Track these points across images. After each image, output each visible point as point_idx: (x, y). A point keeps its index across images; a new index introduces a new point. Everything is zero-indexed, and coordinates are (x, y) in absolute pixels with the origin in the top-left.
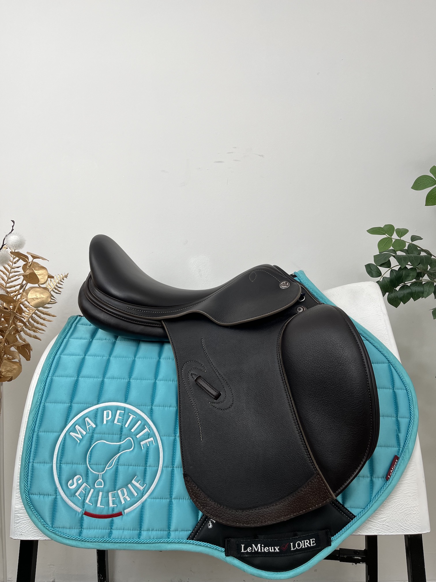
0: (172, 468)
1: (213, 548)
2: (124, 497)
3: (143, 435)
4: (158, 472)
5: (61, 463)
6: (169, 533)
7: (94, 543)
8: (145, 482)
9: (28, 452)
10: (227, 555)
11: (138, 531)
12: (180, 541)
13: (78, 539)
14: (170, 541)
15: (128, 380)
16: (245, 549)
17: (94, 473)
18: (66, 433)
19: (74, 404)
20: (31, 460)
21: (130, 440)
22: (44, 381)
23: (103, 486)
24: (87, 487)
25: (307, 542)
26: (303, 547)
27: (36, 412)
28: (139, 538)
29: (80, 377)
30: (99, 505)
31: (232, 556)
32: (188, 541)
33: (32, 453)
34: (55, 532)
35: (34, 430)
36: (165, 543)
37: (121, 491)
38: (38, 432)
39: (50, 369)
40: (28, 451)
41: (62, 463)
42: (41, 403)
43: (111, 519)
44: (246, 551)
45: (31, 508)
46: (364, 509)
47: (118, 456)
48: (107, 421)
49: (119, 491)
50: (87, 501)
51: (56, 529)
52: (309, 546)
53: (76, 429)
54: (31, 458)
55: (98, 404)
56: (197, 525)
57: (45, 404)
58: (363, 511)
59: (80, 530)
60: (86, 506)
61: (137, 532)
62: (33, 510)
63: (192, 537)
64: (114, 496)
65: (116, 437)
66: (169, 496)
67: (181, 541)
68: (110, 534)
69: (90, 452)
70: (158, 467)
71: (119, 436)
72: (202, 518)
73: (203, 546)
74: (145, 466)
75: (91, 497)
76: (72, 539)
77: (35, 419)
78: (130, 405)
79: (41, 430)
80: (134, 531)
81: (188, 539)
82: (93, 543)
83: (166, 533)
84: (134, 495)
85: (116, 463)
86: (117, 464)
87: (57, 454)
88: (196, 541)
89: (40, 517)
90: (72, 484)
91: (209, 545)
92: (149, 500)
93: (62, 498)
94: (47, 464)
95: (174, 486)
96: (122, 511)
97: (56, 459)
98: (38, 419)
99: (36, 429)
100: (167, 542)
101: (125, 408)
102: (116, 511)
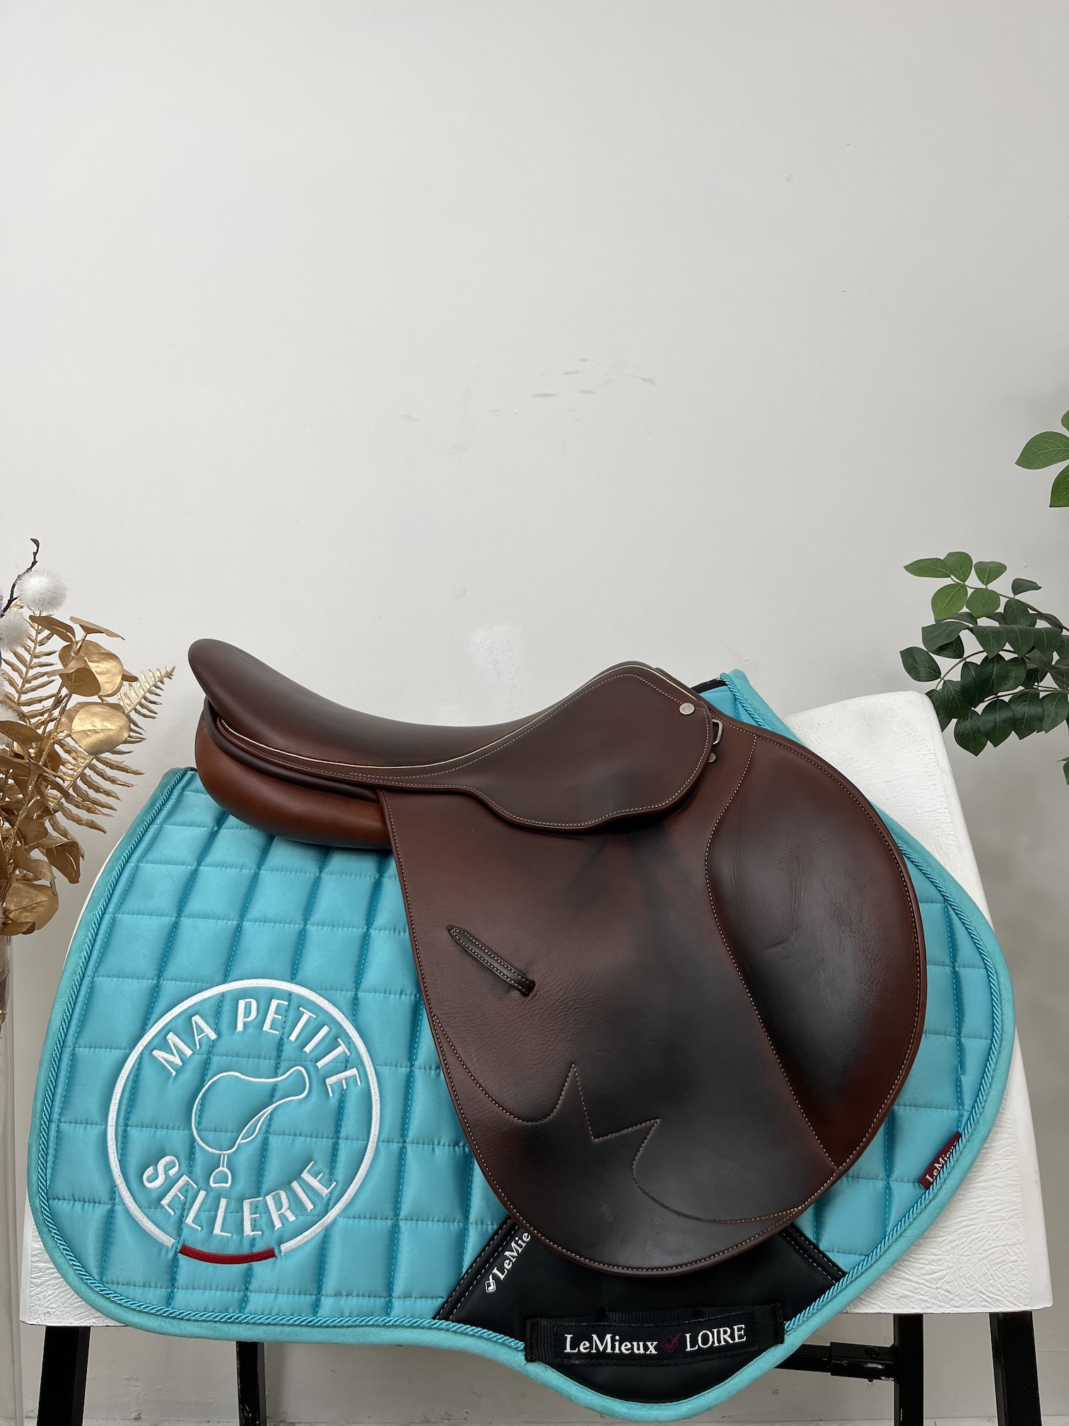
0: (401, 1145)
1: (495, 1342)
2: (282, 1211)
3: (332, 1061)
4: (367, 1154)
5: (126, 1125)
6: (390, 1301)
7: (204, 1324)
8: (334, 1178)
9: (47, 1096)
10: (530, 1358)
11: (314, 1297)
12: (417, 1322)
13: (164, 1313)
14: (391, 1323)
15: (302, 926)
16: (575, 1344)
17: (207, 1151)
18: (143, 1050)
19: (165, 982)
20: (55, 1116)
21: (301, 1071)
22: (95, 923)
23: (229, 1185)
24: (192, 1186)
25: (725, 1332)
26: (716, 1344)
27: (72, 997)
28: (315, 1313)
29: (183, 915)
30: (217, 1230)
31: (542, 1361)
32: (435, 1324)
33: (58, 1098)
34: (108, 1294)
35: (64, 1042)
36: (378, 1326)
37: (274, 1199)
38: (75, 1047)
39: (111, 895)
40: (48, 1094)
41: (129, 1123)
42: (84, 976)
43: (245, 1265)
44: (576, 1351)
45: (51, 1232)
46: (868, 1256)
47: (269, 1112)
48: (245, 1023)
49: (269, 1196)
50: (189, 1220)
51: (109, 1286)
52: (731, 1342)
53: (168, 1043)
54: (56, 1109)
55: (224, 982)
56: (459, 1284)
57: (95, 978)
58: (864, 1260)
59: (169, 1290)
60: (185, 1231)
61: (309, 1299)
62: (57, 1238)
63: (444, 1313)
64: (255, 1209)
65: (267, 1064)
66: (391, 1214)
67: (419, 1323)
68: (244, 1301)
69: (203, 1098)
70: (368, 1142)
71: (273, 1062)
72: (471, 1267)
73: (473, 1335)
74: (335, 1136)
75: (199, 1210)
76: (147, 1313)
77: (68, 1014)
78: (304, 988)
79: (82, 1042)
80: (302, 1297)
81: (434, 1318)
82: (199, 1323)
83: (380, 1302)
84: (303, 1207)
85: (264, 1127)
86: (267, 1132)
87: (117, 1101)
88: (454, 1324)
89: (72, 1254)
90: (154, 1177)
91: (486, 1333)
92: (341, 1221)
93: (127, 1211)
94: (94, 1126)
95: (405, 1188)
96: (274, 1248)
97: (115, 1113)
98: (76, 1015)
99: (70, 1039)
100: (384, 1326)
101: (290, 994)
102: (260, 1247)
